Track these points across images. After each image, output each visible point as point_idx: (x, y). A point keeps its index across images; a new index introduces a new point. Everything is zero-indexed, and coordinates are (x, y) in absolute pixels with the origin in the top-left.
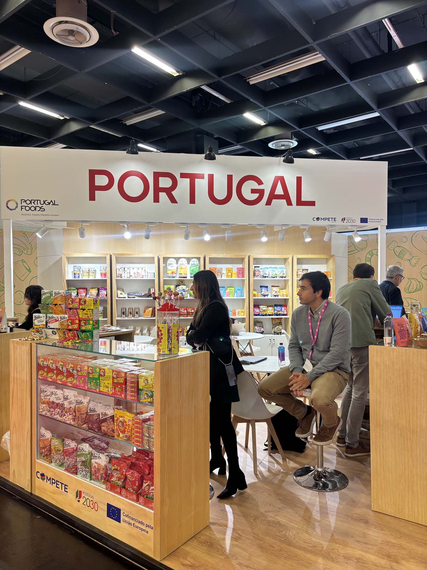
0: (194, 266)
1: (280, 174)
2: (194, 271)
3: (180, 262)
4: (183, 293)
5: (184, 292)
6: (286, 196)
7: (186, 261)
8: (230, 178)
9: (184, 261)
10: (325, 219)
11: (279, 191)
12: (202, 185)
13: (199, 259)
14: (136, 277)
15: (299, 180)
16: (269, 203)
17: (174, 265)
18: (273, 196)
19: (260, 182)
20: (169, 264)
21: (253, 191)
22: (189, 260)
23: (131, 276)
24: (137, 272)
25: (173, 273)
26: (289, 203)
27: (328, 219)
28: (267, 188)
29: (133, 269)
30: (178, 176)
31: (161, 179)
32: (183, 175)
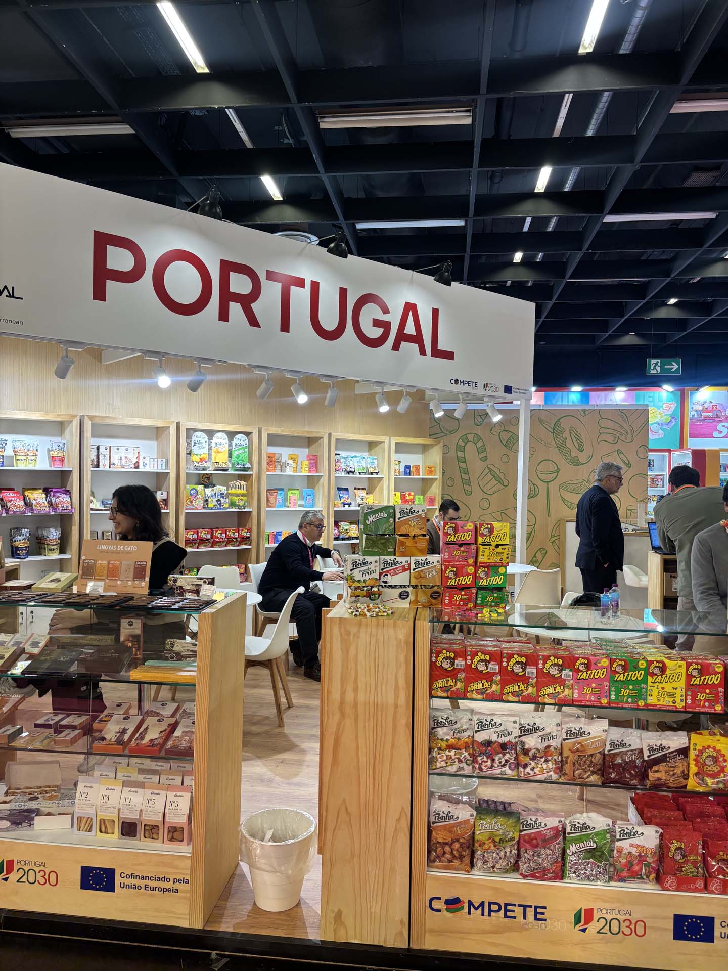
0: (241, 449)
1: (412, 301)
2: (240, 458)
3: (215, 440)
4: (222, 499)
5: (223, 497)
6: (417, 339)
8: (343, 294)
9: (221, 439)
10: (465, 383)
11: (410, 329)
12: (300, 300)
13: (248, 434)
14: (123, 467)
15: (435, 313)
16: (396, 347)
17: (204, 445)
18: (402, 336)
19: (386, 311)
20: (195, 442)
21: (377, 323)
22: (231, 435)
23: (114, 464)
24: (125, 457)
25: (202, 460)
26: (423, 352)
27: (468, 383)
28: (394, 319)
29: (118, 449)
30: (262, 276)
31: (233, 275)
32: (270, 275)
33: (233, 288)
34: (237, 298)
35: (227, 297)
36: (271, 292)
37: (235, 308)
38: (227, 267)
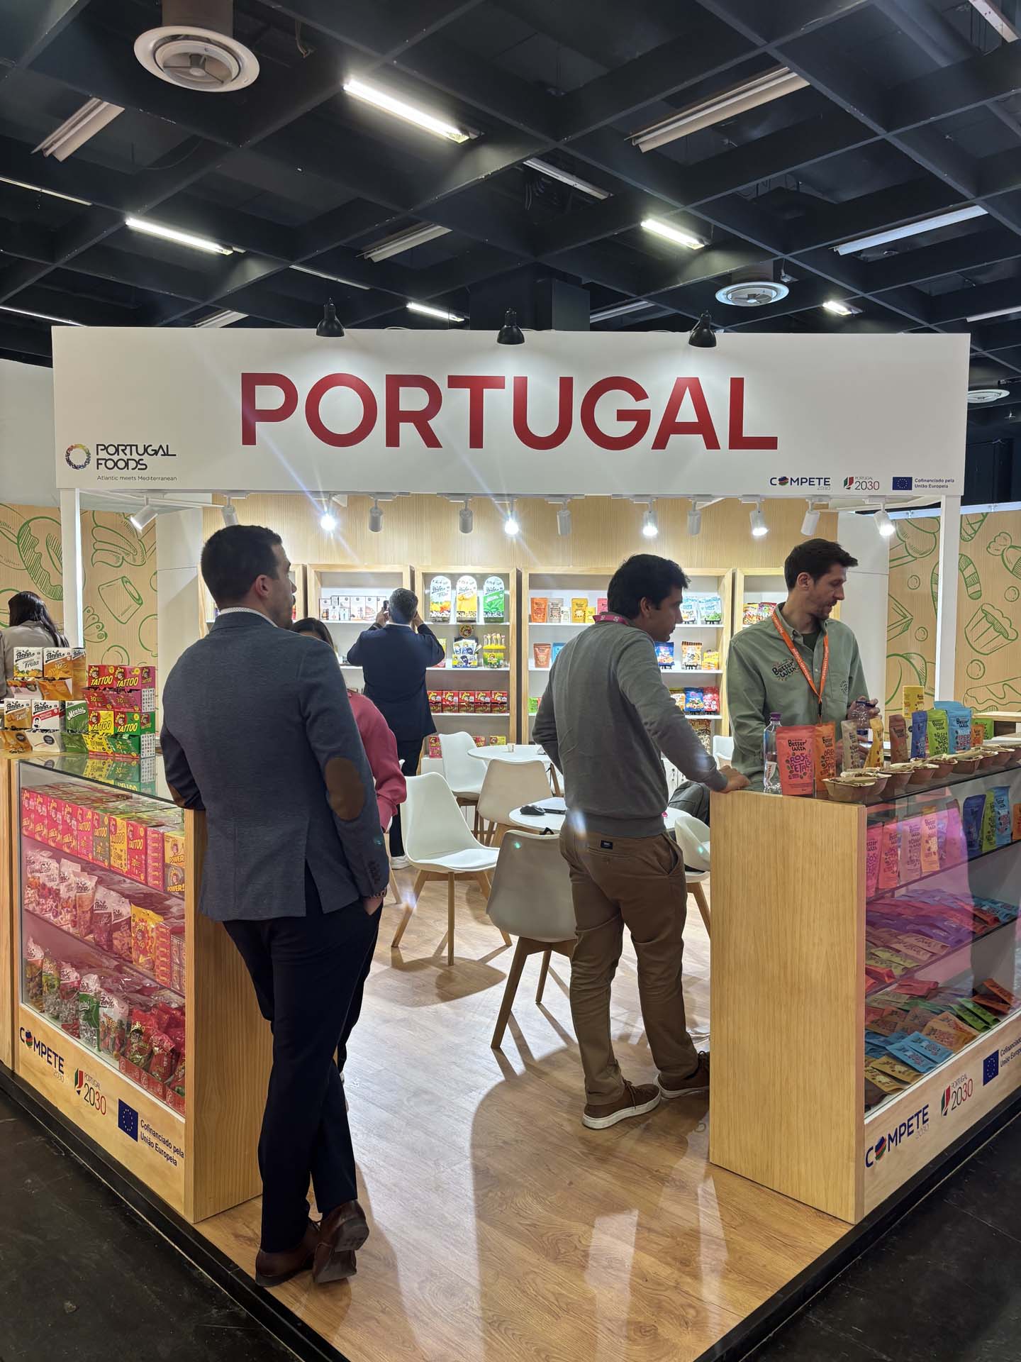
0: (495, 594)
1: (689, 372)
2: (493, 606)
3: (459, 585)
4: (469, 656)
5: (471, 653)
6: (704, 426)
7: (475, 583)
8: (566, 385)
9: (468, 583)
10: (800, 481)
11: (687, 413)
12: (498, 404)
13: (505, 577)
14: (362, 618)
15: (737, 386)
16: (660, 443)
17: (445, 591)
18: (670, 426)
19: (639, 394)
20: (435, 589)
21: (623, 415)
22: (481, 579)
23: (354, 616)
24: (367, 608)
25: (443, 609)
26: (712, 443)
27: (810, 481)
28: (657, 406)
29: (358, 599)
30: (442, 384)
31: (403, 391)
32: (455, 382)
33: (403, 407)
34: (410, 416)
35: (396, 416)
36: (457, 402)
37: (408, 431)
38: (395, 383)
